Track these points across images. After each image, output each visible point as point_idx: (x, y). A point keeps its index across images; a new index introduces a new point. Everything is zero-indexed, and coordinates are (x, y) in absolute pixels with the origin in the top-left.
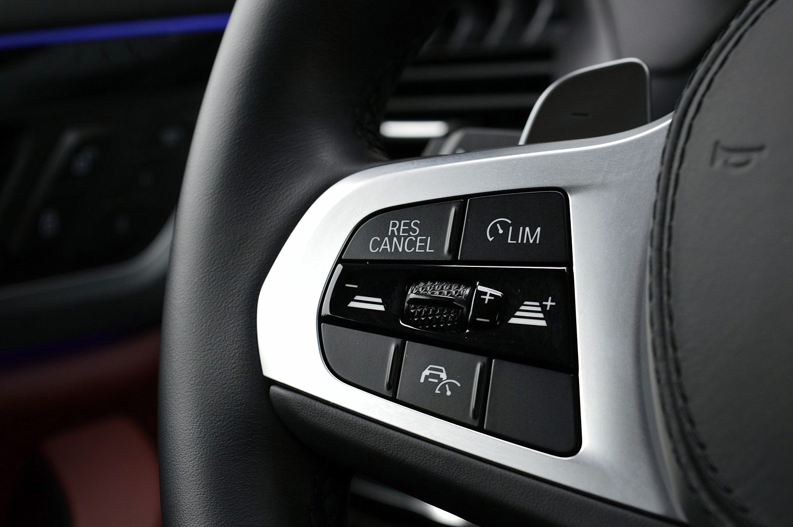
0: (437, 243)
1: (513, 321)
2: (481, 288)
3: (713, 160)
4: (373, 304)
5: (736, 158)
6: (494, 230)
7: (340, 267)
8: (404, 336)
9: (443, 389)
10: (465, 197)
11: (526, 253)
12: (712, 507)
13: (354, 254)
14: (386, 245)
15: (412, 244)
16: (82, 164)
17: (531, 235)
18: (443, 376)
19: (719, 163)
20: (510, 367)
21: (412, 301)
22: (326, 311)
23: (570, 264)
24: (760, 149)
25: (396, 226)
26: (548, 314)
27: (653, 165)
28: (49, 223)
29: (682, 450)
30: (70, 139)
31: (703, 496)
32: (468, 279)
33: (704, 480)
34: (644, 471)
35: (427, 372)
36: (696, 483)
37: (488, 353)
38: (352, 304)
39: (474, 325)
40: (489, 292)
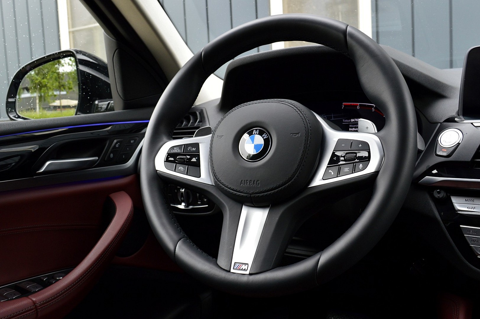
0: (181, 151)
1: (192, 161)
2: (187, 156)
3: (217, 137)
4: (172, 159)
5: (220, 137)
6: (189, 149)
7: (167, 154)
8: (177, 163)
9: (182, 170)
10: (185, 144)
11: (194, 152)
12: (217, 181)
13: (169, 152)
14: (174, 151)
15: (178, 151)
16: (117, 146)
17: (194, 149)
18: (182, 168)
19: (218, 138)
20: (191, 167)
21: (178, 158)
22: (165, 160)
23: (199, 153)
24: (223, 136)
25: (175, 148)
26: (196, 160)
27: (210, 139)
28: (112, 155)
29: (213, 174)
30: (115, 141)
31: (216, 180)
32: (185, 155)
33: (216, 177)
34: (209, 179)
35: (180, 168)
36: (215, 178)
37: (188, 165)
38: (169, 159)
39: (186, 161)
40: (188, 157)
